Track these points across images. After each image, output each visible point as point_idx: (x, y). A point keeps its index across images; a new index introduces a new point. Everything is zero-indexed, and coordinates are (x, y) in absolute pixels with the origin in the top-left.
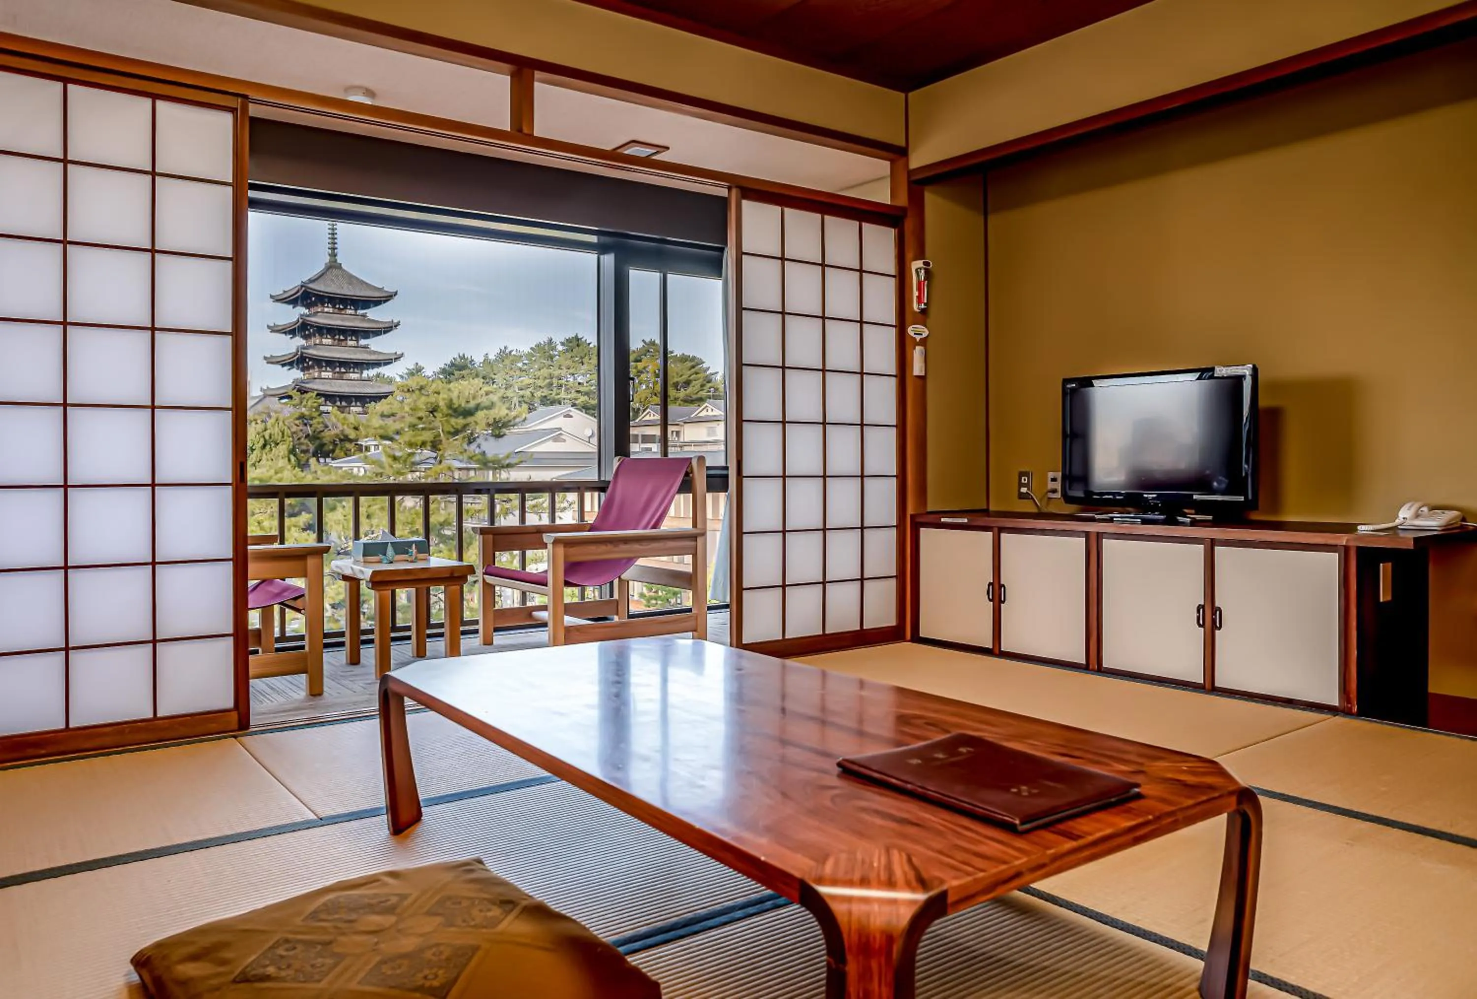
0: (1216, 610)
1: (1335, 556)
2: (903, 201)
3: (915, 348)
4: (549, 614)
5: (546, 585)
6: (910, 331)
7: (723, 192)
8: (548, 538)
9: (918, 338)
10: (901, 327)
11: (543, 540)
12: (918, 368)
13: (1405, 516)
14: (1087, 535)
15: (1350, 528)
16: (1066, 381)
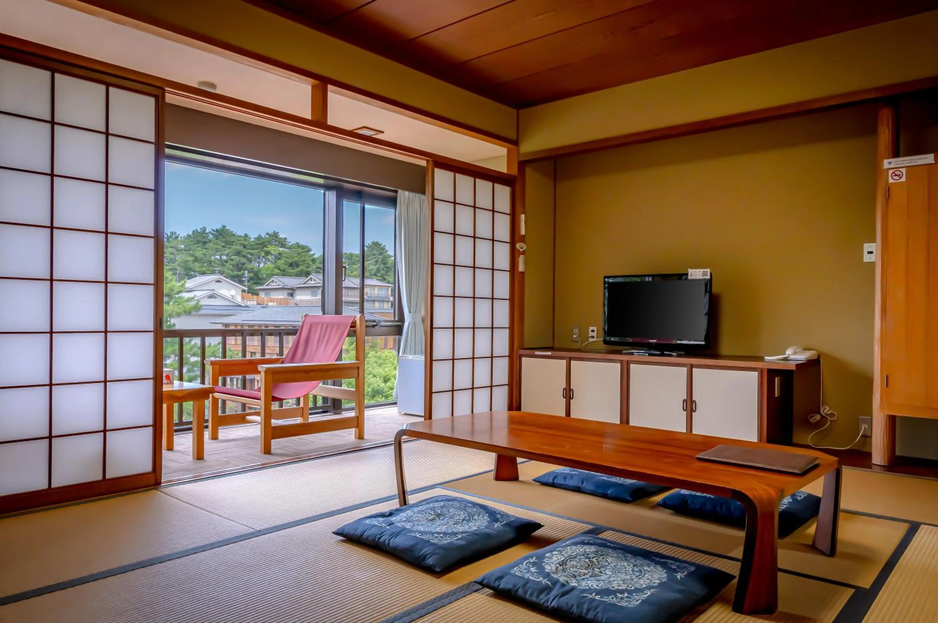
0: (692, 402)
1: (756, 373)
2: (515, 171)
3: (520, 256)
4: (261, 419)
5: (260, 399)
6: (518, 246)
7: (423, 163)
8: (262, 368)
9: (521, 250)
10: (513, 243)
11: (258, 369)
12: (521, 268)
13: (789, 353)
14: (621, 362)
15: (760, 359)
16: (605, 277)
